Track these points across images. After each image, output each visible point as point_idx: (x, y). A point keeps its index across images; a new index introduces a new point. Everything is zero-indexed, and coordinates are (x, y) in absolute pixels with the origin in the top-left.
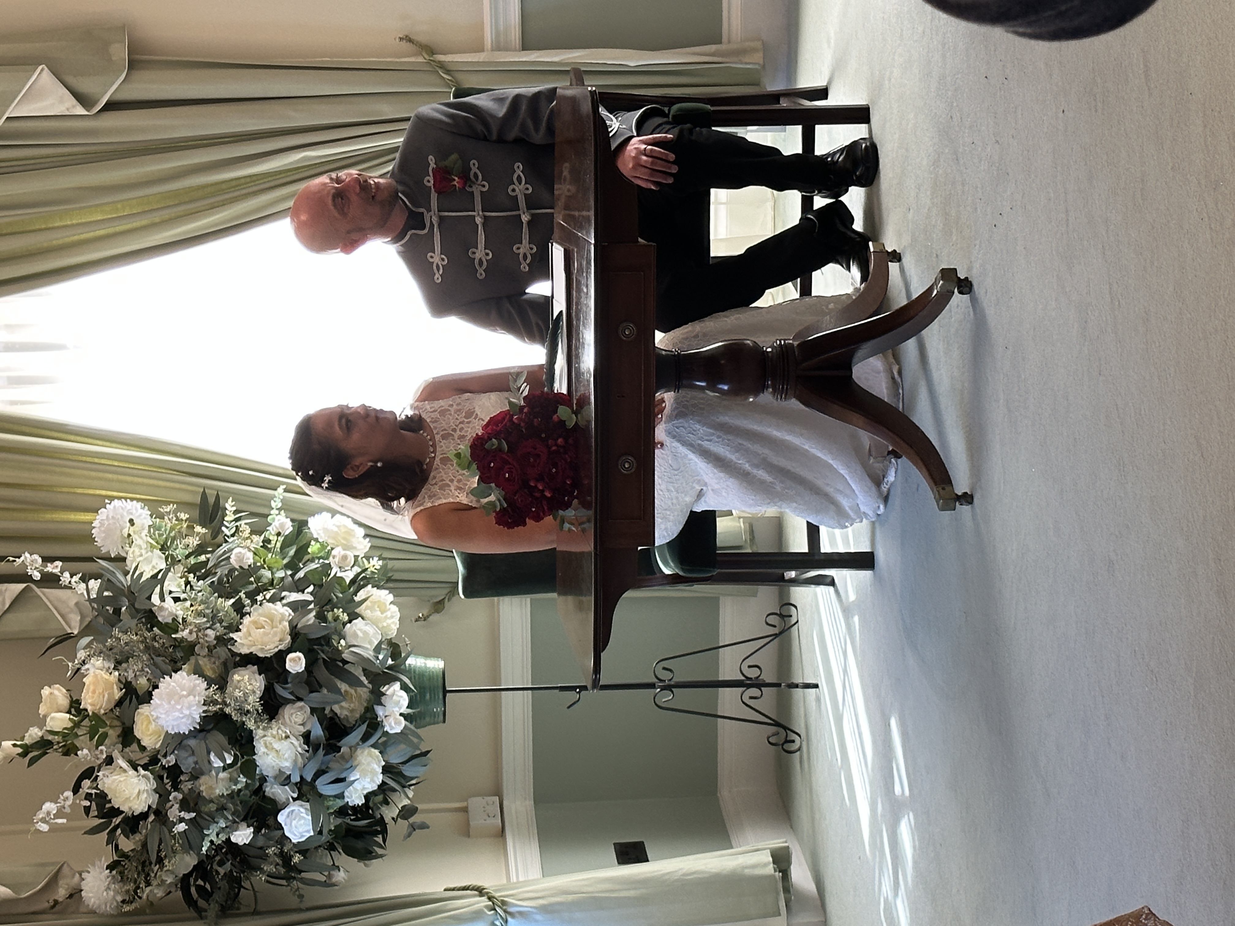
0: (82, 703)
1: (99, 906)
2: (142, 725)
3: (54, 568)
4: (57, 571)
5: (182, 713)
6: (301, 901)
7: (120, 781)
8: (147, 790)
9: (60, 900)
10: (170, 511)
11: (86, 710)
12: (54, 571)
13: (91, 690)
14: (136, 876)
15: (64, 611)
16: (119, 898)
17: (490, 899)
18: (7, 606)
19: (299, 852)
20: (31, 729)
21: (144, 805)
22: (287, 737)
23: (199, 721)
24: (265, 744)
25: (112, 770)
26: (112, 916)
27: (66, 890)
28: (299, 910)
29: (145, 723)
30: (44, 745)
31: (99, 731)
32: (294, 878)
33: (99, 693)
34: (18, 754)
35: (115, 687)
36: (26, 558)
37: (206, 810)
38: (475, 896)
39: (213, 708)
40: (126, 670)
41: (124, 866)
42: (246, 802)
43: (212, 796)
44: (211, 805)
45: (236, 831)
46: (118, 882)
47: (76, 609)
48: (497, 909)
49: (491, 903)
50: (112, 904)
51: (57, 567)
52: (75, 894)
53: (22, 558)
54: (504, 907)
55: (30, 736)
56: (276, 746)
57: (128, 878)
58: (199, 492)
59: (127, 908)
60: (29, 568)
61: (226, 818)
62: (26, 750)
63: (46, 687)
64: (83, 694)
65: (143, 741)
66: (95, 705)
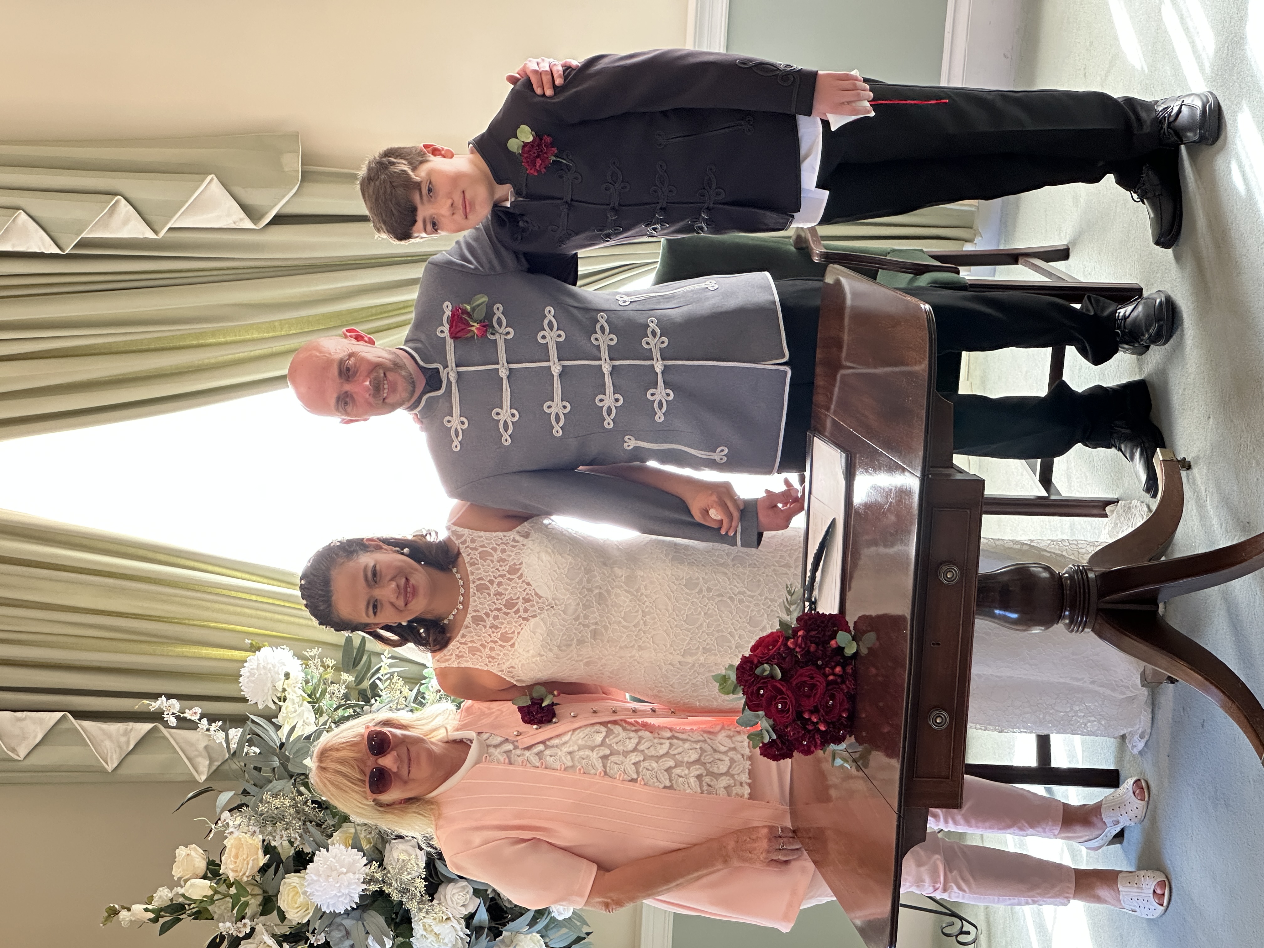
0: (222, 867)
2: (288, 896)
3: (192, 715)
4: (195, 718)
5: (340, 892)
10: (315, 655)
11: (227, 875)
12: (192, 718)
13: (233, 854)
15: (192, 754)
18: (131, 747)
20: (161, 889)
22: (448, 919)
23: (357, 900)
24: (424, 926)
29: (291, 895)
30: (174, 910)
31: (241, 900)
33: (244, 860)
34: (149, 920)
35: (261, 852)
36: (162, 703)
39: (373, 888)
40: (270, 834)
47: (205, 754)
51: (196, 713)
53: (159, 702)
55: (160, 897)
56: (436, 929)
60: (165, 713)
62: (158, 913)
63: (182, 847)
64: (223, 858)
65: (287, 912)
66: (236, 871)
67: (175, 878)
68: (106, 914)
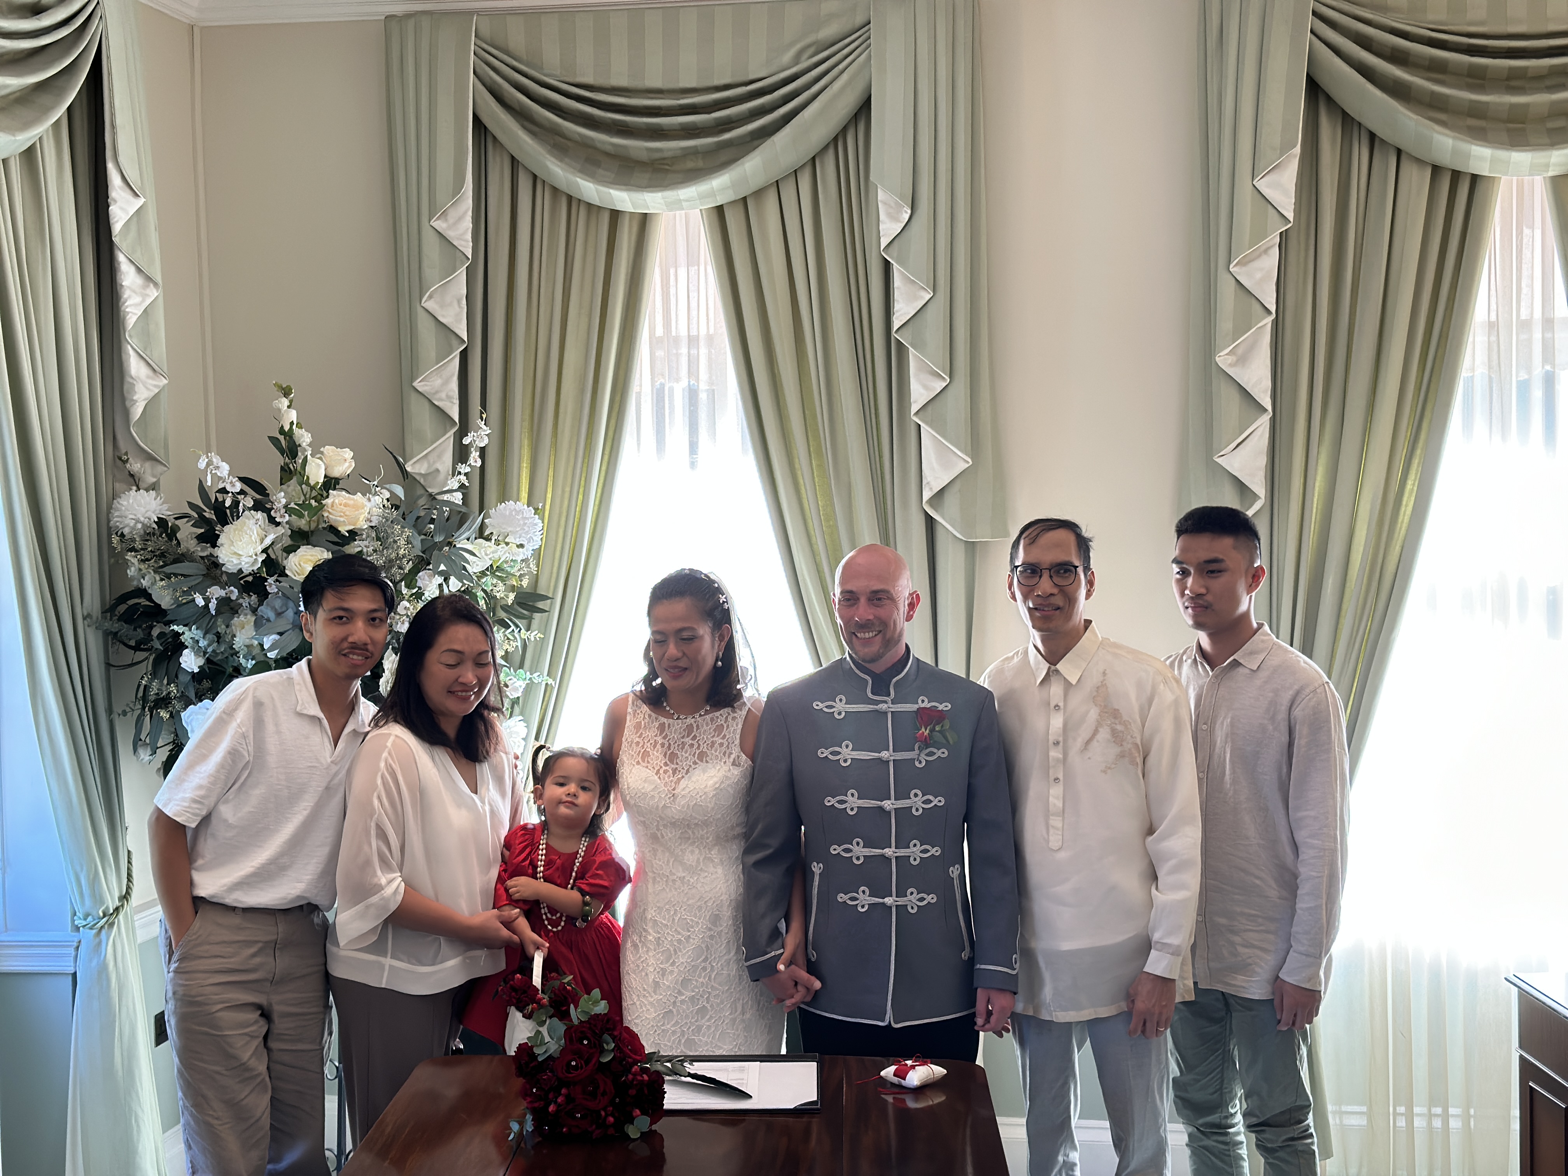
0: (335, 492)
1: (117, 510)
2: (312, 556)
3: (475, 459)
4: (471, 461)
6: (119, 715)
7: (251, 536)
8: (240, 564)
9: (128, 466)
10: (530, 568)
11: (327, 497)
12: (472, 459)
13: (348, 502)
14: (149, 549)
15: (431, 458)
16: (126, 531)
17: (117, 910)
18: (436, 403)
19: (171, 716)
20: (310, 435)
21: (226, 560)
25: (263, 526)
26: (109, 521)
27: (137, 472)
28: (110, 711)
30: (291, 449)
31: (305, 511)
32: (144, 708)
33: (342, 513)
34: (282, 426)
35: (351, 528)
36: (485, 431)
37: (218, 623)
38: (121, 891)
40: (368, 537)
41: (161, 535)
42: (227, 663)
43: (233, 627)
44: (223, 627)
45: (195, 655)
46: (145, 532)
47: (431, 470)
48: (105, 919)
49: (111, 911)
50: (121, 523)
51: (476, 461)
52: (134, 481)
53: (484, 427)
54: (106, 926)
55: (303, 436)
57: (147, 540)
58: (548, 593)
59: (115, 540)
60: (475, 434)
61: (209, 645)
62: (289, 435)
63: (352, 454)
64: (344, 493)
65: (296, 555)
66: (332, 506)
67: (322, 449)
68: (284, 386)
